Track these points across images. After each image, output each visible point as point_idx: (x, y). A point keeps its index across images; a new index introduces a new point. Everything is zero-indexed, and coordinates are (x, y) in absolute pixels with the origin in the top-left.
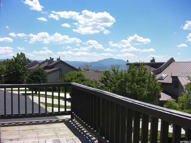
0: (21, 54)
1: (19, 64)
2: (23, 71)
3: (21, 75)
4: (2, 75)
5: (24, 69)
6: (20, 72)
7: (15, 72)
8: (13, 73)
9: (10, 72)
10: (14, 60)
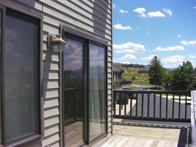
0: (187, 62)
1: (185, 73)
2: (189, 80)
3: (188, 84)
4: (168, 84)
5: (190, 77)
6: (186, 81)
7: (181, 81)
8: (180, 82)
9: (176, 81)
10: (180, 69)
